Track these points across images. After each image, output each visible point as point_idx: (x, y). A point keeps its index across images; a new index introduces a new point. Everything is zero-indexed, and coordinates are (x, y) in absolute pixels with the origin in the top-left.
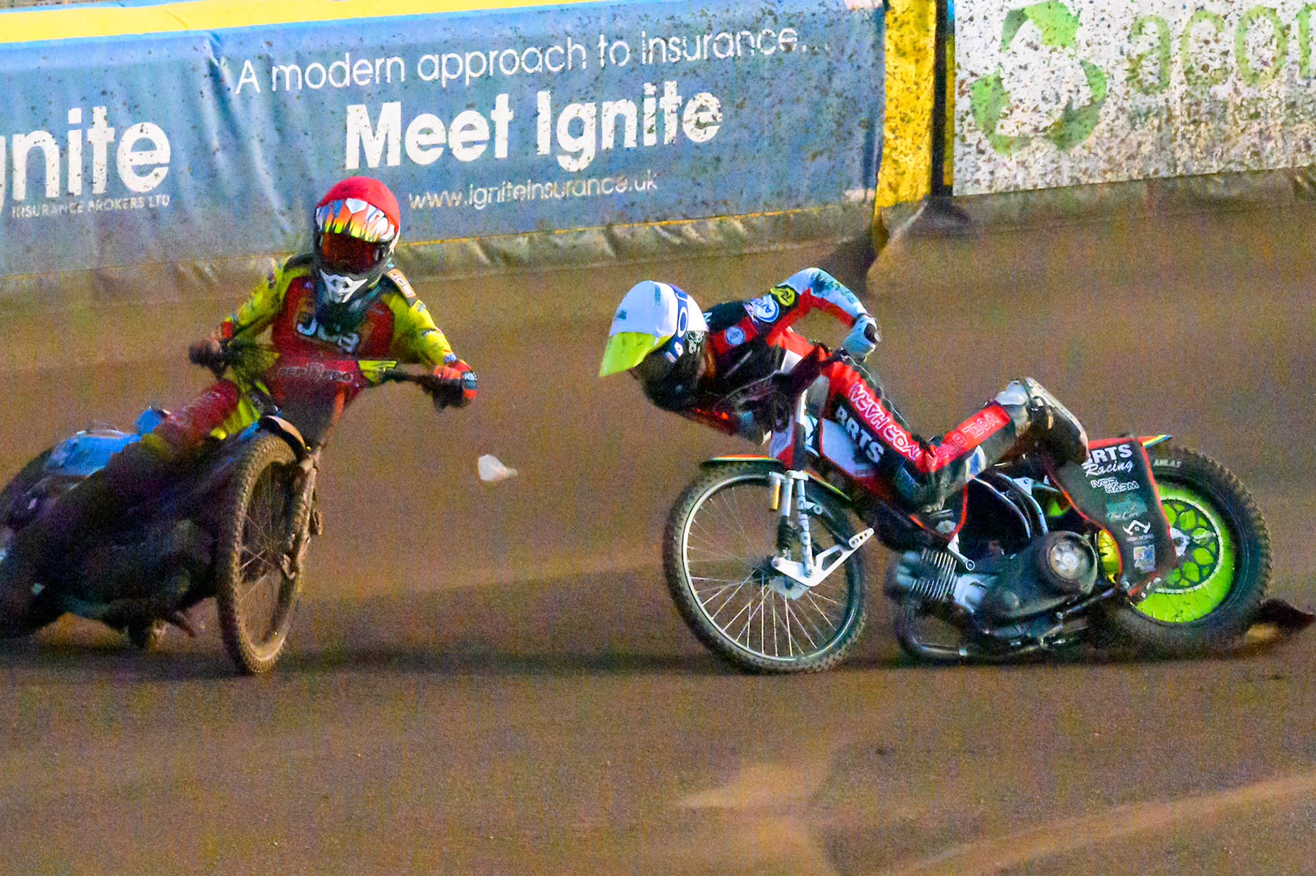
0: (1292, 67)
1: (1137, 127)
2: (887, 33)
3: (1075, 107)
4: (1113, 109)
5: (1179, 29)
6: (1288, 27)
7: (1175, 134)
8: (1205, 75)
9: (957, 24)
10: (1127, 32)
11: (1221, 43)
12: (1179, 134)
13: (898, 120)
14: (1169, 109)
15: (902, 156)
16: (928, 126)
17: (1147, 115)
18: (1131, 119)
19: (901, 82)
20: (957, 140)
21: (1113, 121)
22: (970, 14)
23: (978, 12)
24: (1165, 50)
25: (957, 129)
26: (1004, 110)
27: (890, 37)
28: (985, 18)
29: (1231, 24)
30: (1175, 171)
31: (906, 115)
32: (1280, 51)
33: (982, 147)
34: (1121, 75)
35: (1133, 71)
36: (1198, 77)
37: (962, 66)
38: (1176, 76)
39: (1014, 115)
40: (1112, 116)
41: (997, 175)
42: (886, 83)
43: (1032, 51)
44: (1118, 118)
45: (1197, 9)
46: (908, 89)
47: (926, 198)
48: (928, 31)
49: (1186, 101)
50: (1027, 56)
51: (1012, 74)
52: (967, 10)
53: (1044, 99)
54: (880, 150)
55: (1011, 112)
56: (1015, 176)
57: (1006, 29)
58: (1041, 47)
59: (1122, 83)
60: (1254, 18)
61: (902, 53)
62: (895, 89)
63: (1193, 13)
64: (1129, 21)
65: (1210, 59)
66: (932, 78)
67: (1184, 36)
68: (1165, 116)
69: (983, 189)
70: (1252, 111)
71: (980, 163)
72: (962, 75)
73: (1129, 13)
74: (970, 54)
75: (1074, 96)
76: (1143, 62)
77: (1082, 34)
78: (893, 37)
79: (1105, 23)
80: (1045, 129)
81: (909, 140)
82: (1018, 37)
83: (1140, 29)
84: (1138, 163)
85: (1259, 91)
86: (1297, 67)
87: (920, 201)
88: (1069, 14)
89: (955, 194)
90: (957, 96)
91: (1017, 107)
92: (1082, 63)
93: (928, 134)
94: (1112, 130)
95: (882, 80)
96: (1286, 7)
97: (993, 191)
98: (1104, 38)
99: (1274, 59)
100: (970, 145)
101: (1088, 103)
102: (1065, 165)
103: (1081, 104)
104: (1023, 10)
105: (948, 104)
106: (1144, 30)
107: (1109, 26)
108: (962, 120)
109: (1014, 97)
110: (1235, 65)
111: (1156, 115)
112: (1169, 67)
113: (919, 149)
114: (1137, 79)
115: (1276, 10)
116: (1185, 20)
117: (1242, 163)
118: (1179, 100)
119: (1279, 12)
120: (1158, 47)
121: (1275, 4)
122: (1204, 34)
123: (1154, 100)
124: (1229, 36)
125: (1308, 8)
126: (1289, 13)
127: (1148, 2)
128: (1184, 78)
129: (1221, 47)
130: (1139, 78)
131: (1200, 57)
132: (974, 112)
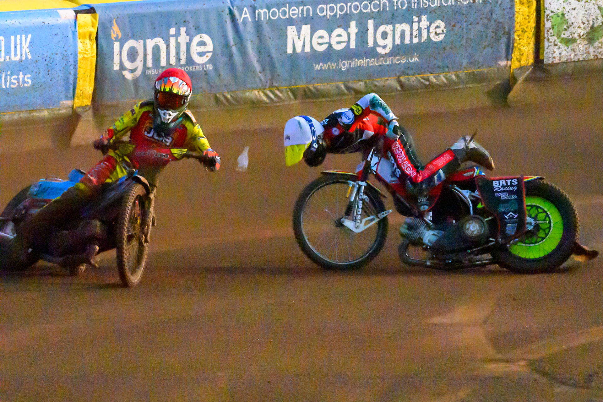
3: (596, 25)
13: (520, 32)
15: (522, 47)
16: (533, 34)
19: (522, 15)
20: (546, 40)
25: (546, 35)
26: (565, 27)
31: (524, 29)
33: (556, 43)
37: (548, 9)
39: (570, 29)
41: (562, 55)
42: (516, 16)
43: (577, 2)
46: (525, 18)
47: (532, 65)
50: (575, 4)
51: (569, 12)
53: (582, 22)
54: (513, 44)
55: (568, 28)
56: (570, 55)
61: (522, 3)
62: (519, 18)
66: (535, 14)
69: (557, 61)
71: (555, 50)
72: (548, 12)
74: (551, 3)
75: (595, 21)
80: (583, 35)
81: (525, 40)
87: (530, 66)
89: (545, 63)
90: (545, 21)
91: (571, 26)
92: (599, 7)
93: (533, 37)
95: (514, 15)
97: (561, 62)
100: (551, 42)
101: (601, 24)
102: (591, 50)
103: (598, 24)
105: (542, 25)
108: (548, 31)
109: (570, 22)
113: (529, 43)
132: (553, 28)
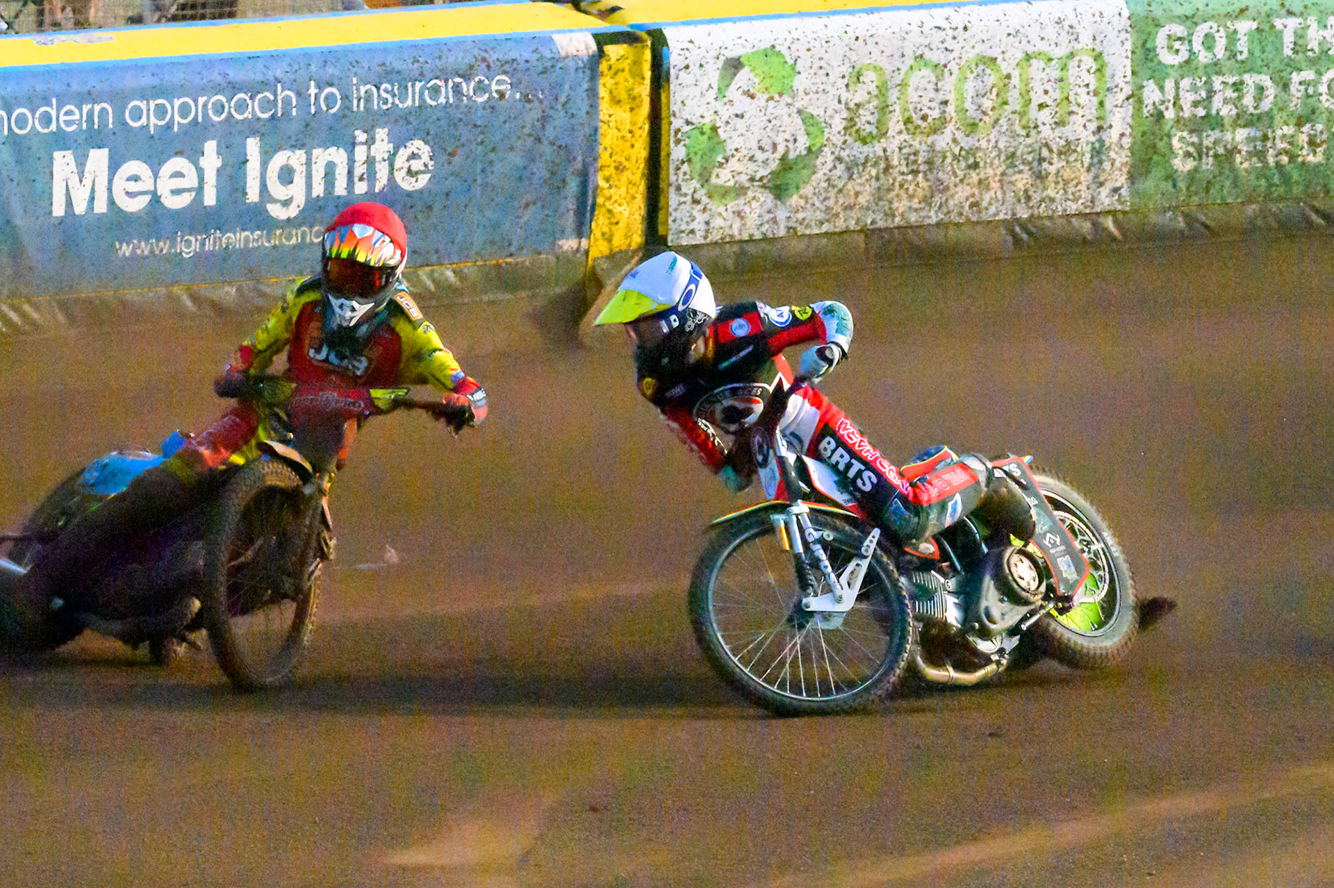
0: (1011, 116)
1: (854, 176)
2: (602, 81)
3: (792, 156)
4: (830, 158)
5: (898, 79)
6: (1008, 77)
7: (893, 184)
8: (924, 124)
9: (672, 72)
10: (846, 81)
11: (941, 93)
12: (897, 184)
13: (612, 170)
14: (887, 159)
15: (616, 205)
16: (643, 174)
17: (864, 164)
18: (848, 169)
19: (616, 131)
20: (672, 189)
21: (830, 171)
22: (686, 62)
23: (693, 59)
24: (882, 99)
25: (672, 179)
26: (720, 158)
27: (604, 85)
28: (701, 66)
29: (951, 74)
30: (893, 221)
31: (620, 163)
32: (1000, 100)
33: (697, 196)
34: (838, 124)
35: (852, 119)
36: (917, 127)
37: (677, 114)
38: (894, 124)
39: (730, 164)
40: (829, 165)
41: (712, 225)
42: (601, 131)
43: (749, 99)
44: (835, 167)
45: (916, 58)
46: (623, 137)
47: (640, 248)
48: (643, 78)
49: (904, 151)
50: (742, 104)
51: (728, 123)
52: (682, 58)
53: (760, 148)
54: (595, 198)
55: (727, 161)
56: (731, 226)
57: (722, 78)
58: (759, 95)
59: (839, 133)
60: (973, 67)
61: (616, 101)
62: (609, 136)
63: (912, 62)
64: (846, 69)
65: (930, 108)
66: (647, 127)
67: (903, 85)
68: (883, 165)
69: (698, 240)
70: (971, 161)
71: (695, 213)
72: (677, 123)
73: (847, 61)
74: (686, 102)
75: (791, 145)
76: (861, 111)
77: (800, 83)
78: (607, 85)
79: (823, 72)
80: (761, 179)
81: (623, 189)
82: (733, 87)
83: (858, 79)
84: (855, 214)
85: (979, 140)
86: (1016, 117)
87: (634, 252)
88: (786, 62)
89: (669, 244)
90: (672, 145)
91: (733, 156)
92: (799, 112)
93: (643, 183)
94: (828, 180)
95: (597, 128)
96: (1007, 56)
97: (708, 241)
98: (822, 87)
99: (993, 109)
100: (685, 195)
101: (804, 153)
102: (782, 214)
103: (797, 153)
104: (740, 57)
105: (663, 154)
106: (862, 79)
107: (827, 75)
108: (678, 168)
109: (730, 146)
110: (954, 114)
111: (876, 164)
112: (887, 116)
113: (634, 198)
114: (855, 129)
115: (996, 59)
116: (904, 69)
117: (961, 214)
118: (897, 150)
119: (999, 61)
120: (876, 96)
121: (995, 53)
122: (923, 83)
123: (871, 150)
124: (948, 84)
125: (1028, 57)
126: (1010, 62)
127: (866, 50)
128: (903, 127)
129: (940, 97)
130: (857, 127)
131: (919, 106)
132: (689, 160)
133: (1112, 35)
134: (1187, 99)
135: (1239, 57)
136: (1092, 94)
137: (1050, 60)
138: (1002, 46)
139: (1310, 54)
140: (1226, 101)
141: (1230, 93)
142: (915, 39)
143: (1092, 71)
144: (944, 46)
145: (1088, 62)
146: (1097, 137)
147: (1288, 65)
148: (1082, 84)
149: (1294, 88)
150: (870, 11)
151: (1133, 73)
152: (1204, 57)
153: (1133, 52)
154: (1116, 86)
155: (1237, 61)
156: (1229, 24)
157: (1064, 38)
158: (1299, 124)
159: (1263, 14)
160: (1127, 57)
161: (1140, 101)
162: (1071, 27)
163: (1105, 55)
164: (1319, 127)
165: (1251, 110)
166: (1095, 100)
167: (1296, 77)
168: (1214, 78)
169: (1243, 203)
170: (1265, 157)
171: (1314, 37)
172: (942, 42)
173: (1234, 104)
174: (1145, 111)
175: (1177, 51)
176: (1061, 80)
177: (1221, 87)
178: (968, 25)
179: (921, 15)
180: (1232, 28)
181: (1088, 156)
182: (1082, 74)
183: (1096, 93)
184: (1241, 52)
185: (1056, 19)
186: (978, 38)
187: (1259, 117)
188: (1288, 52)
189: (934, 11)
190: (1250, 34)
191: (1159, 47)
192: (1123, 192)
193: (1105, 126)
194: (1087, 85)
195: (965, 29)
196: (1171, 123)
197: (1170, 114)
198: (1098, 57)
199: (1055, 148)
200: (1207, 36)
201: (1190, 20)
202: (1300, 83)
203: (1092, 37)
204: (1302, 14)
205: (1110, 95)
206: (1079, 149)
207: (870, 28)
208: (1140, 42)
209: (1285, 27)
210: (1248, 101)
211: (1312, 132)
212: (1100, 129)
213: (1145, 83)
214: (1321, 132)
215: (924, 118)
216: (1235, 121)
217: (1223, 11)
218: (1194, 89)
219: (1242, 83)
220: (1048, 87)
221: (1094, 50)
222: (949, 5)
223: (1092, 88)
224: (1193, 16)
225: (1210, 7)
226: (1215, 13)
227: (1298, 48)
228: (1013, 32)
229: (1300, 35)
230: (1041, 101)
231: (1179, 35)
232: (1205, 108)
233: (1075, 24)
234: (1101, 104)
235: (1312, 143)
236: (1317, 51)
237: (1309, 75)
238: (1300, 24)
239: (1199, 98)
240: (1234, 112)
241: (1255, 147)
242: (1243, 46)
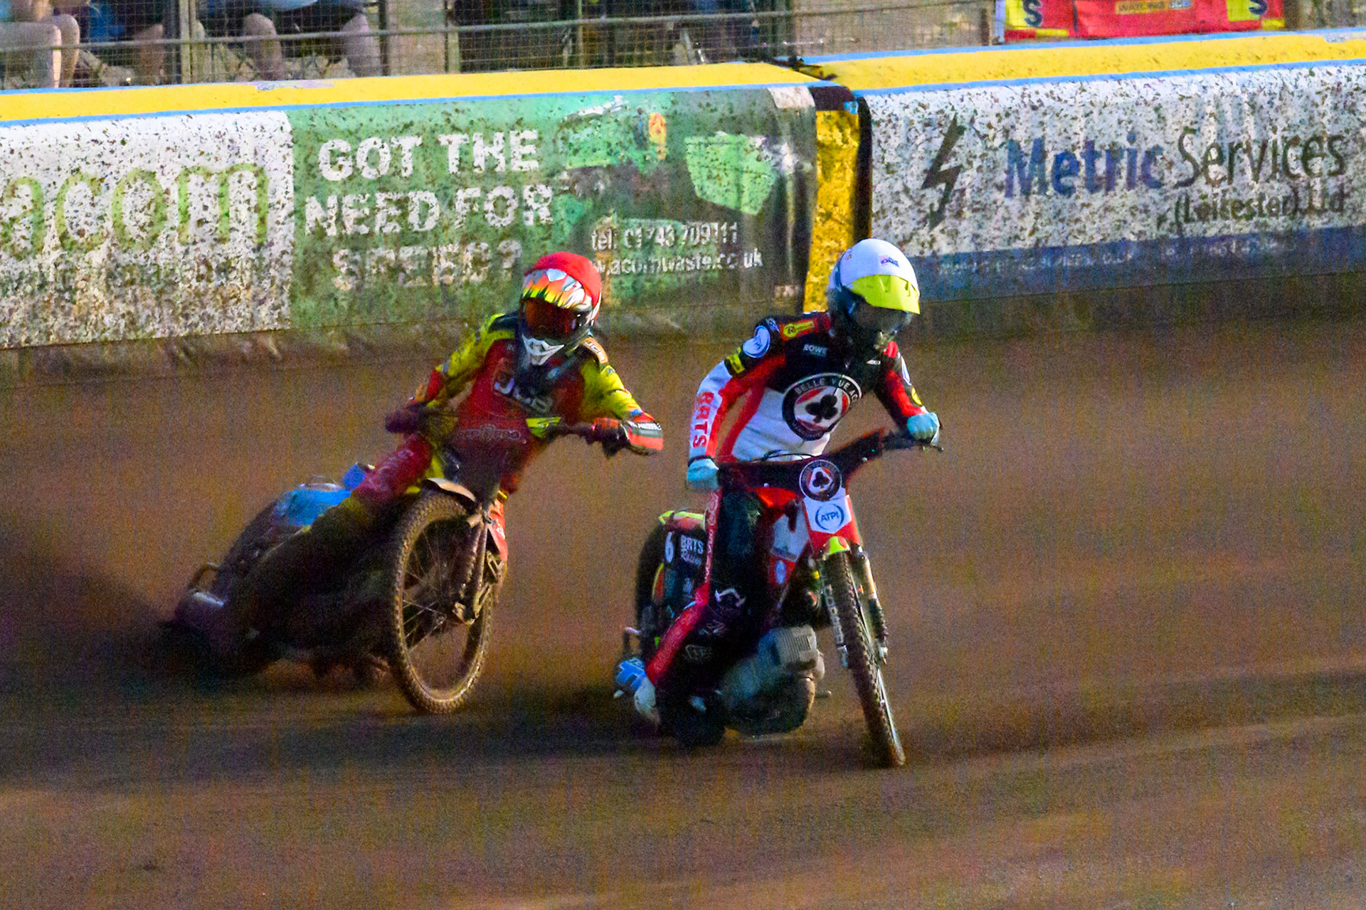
0: (170, 232)
1: (9, 293)
5: (54, 192)
6: (167, 192)
7: (48, 301)
8: (81, 240)
11: (98, 207)
12: (52, 301)
14: (42, 275)
17: (19, 281)
24: (37, 213)
29: (108, 188)
30: (48, 339)
32: (159, 215)
35: (6, 235)
36: (74, 243)
38: (50, 240)
45: (73, 171)
49: (60, 267)
60: (131, 182)
63: (69, 174)
67: (58, 199)
68: (38, 282)
70: (128, 277)
76: (16, 226)
83: (13, 192)
84: (8, 331)
85: (136, 257)
86: (175, 233)
96: (166, 170)
99: (151, 224)
106: (17, 193)
110: (111, 230)
111: (31, 281)
112: (43, 232)
114: (10, 244)
115: (154, 173)
116: (59, 185)
117: (116, 332)
118: (53, 266)
119: (158, 176)
120: (32, 211)
121: (154, 167)
122: (79, 198)
123: (26, 266)
124: (106, 199)
125: (187, 172)
126: (168, 177)
127: (20, 163)
128: (59, 243)
129: (97, 211)
130: (12, 242)
131: (75, 221)
133: (273, 150)
134: (351, 215)
135: (404, 174)
136: (253, 210)
137: (209, 175)
138: (161, 160)
139: (477, 171)
140: (389, 219)
141: (394, 211)
142: (71, 151)
143: (253, 187)
144: (101, 160)
145: (249, 177)
146: (257, 254)
147: (454, 182)
148: (242, 200)
149: (459, 205)
150: (25, 124)
151: (296, 189)
152: (368, 174)
153: (295, 167)
154: (278, 203)
155: (401, 177)
156: (393, 139)
157: (224, 152)
158: (464, 243)
159: (428, 129)
160: (289, 172)
161: (302, 218)
162: (231, 141)
163: (266, 169)
164: (484, 245)
165: (416, 228)
166: (256, 216)
167: (461, 195)
168: (378, 195)
169: (406, 323)
170: (430, 276)
171: (480, 153)
172: (99, 156)
173: (398, 221)
174: (307, 228)
175: (341, 167)
176: (221, 196)
177: (384, 205)
178: (126, 138)
179: (78, 127)
180: (396, 144)
181: (248, 273)
182: (242, 191)
183: (257, 209)
184: (406, 169)
185: (217, 133)
186: (136, 152)
187: (424, 234)
188: (453, 168)
189: (91, 124)
190: (414, 150)
191: (322, 162)
192: (283, 309)
193: (265, 243)
194: (248, 201)
195: (123, 142)
196: (332, 241)
197: (332, 232)
198: (259, 172)
199: (214, 265)
200: (371, 151)
201: (354, 136)
202: (466, 201)
203: (253, 152)
204: (467, 131)
205: (272, 211)
206: (238, 267)
207: (25, 140)
208: (303, 157)
209: (450, 143)
210: (413, 218)
211: (478, 251)
212: (260, 246)
213: (307, 200)
214: (486, 251)
215: (81, 233)
216: (398, 239)
217: (386, 126)
218: (358, 206)
219: (407, 200)
220: (207, 202)
221: (255, 165)
222: (106, 118)
223: (253, 203)
224: (357, 131)
225: (375, 121)
226: (380, 128)
227: (462, 165)
228: (172, 146)
229: (465, 152)
230: (200, 217)
231: (343, 150)
232: (367, 226)
233: (236, 137)
234: (262, 220)
235: (477, 262)
236: (483, 168)
237: (475, 192)
238: (465, 140)
239: (363, 216)
240: (398, 230)
241: (420, 265)
242: (407, 162)
